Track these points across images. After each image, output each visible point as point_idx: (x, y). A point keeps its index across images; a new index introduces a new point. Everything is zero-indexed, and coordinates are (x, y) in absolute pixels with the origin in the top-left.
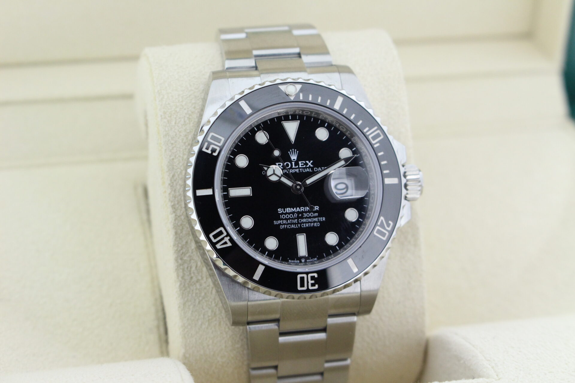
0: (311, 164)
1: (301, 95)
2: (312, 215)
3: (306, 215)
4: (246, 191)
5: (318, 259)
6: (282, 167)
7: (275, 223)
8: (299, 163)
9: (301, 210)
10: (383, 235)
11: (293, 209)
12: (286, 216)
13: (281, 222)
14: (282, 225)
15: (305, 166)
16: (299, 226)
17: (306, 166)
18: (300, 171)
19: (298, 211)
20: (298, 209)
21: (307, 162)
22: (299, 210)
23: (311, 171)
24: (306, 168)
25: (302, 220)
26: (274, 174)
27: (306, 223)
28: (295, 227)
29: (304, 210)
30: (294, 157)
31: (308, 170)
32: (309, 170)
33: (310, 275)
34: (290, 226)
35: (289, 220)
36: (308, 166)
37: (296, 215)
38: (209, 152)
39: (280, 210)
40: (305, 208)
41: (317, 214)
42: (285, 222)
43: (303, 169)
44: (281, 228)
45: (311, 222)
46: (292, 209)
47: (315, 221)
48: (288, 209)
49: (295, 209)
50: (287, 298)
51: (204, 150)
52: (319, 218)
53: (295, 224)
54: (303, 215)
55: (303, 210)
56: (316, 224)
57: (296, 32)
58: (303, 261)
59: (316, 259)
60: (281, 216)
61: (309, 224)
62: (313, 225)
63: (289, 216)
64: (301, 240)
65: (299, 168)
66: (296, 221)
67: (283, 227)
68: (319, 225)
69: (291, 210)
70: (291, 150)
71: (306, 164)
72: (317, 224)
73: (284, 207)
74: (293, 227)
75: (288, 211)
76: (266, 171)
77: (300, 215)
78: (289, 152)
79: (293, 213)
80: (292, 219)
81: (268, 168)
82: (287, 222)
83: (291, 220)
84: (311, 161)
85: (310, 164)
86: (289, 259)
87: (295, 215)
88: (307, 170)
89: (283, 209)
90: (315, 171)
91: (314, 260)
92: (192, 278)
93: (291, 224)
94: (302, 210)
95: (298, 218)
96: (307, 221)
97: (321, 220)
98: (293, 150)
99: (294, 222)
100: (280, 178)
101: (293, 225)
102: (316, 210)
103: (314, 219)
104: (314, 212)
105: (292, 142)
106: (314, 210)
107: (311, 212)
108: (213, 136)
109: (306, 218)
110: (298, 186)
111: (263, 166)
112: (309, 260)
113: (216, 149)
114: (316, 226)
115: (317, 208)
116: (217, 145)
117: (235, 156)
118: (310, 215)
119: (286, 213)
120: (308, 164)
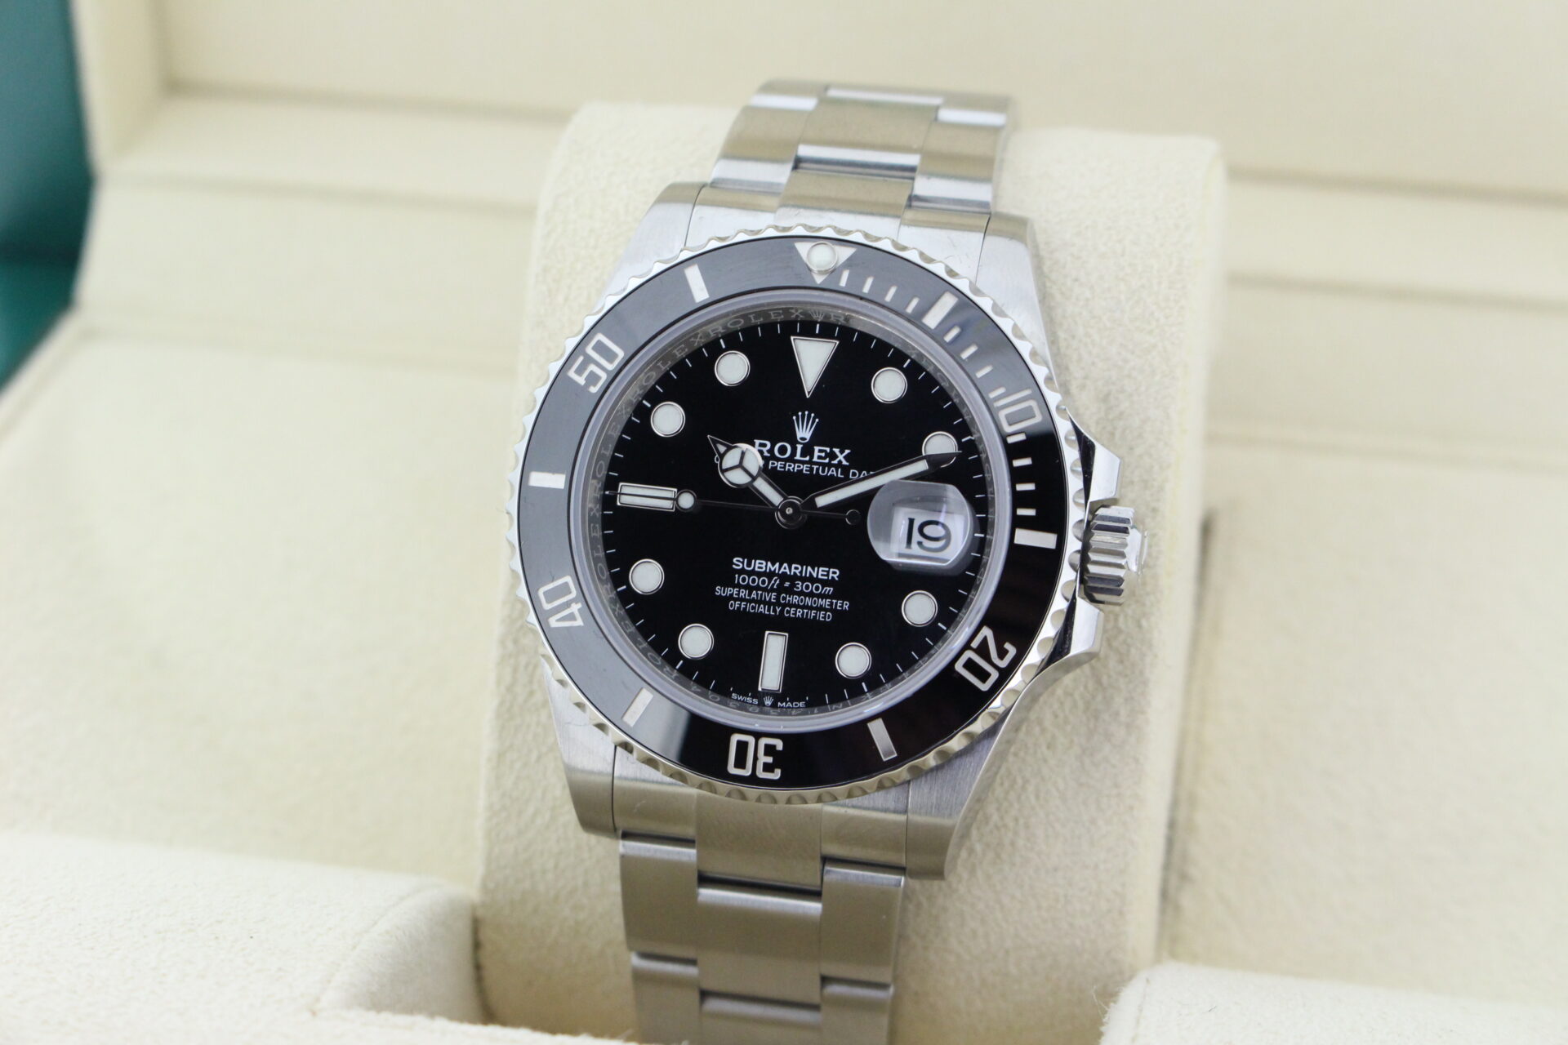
0: (845, 457)
1: (846, 275)
2: (817, 588)
3: (802, 586)
5: (809, 705)
7: (719, 591)
8: (813, 451)
9: (793, 570)
10: (983, 676)
11: (773, 565)
12: (749, 580)
13: (735, 592)
14: (735, 600)
15: (827, 461)
16: (778, 610)
17: (830, 461)
18: (812, 469)
19: (783, 572)
20: (785, 568)
21: (836, 451)
22: (787, 571)
24: (830, 465)
25: (790, 597)
26: (740, 466)
27: (798, 607)
28: (766, 613)
29: (801, 572)
30: (804, 433)
31: (832, 472)
32: (835, 473)
33: (764, 741)
34: (753, 608)
35: (754, 592)
36: (835, 462)
37: (776, 581)
38: (581, 380)
39: (737, 561)
40: (804, 567)
41: (832, 589)
42: (745, 595)
43: (821, 468)
44: (732, 606)
45: (811, 608)
46: (769, 564)
47: (821, 606)
48: (760, 563)
49: (777, 565)
50: (700, 787)
51: (572, 374)
52: (834, 601)
53: (769, 603)
54: (793, 585)
55: (797, 572)
56: (821, 616)
57: (948, 115)
58: (768, 702)
59: (801, 704)
60: (737, 576)
61: (806, 611)
62: (815, 617)
63: (759, 581)
64: (775, 648)
65: (811, 462)
66: (773, 597)
67: (736, 606)
68: (828, 618)
69: (766, 566)
70: (800, 414)
71: (833, 456)
72: (825, 614)
73: (750, 556)
74: (761, 612)
75: (759, 568)
76: (722, 456)
77: (787, 584)
78: (794, 418)
79: (770, 575)
80: (765, 590)
81: (729, 448)
82: (750, 595)
83: (760, 592)
84: (847, 451)
85: (841, 457)
86: (733, 692)
87: (773, 582)
88: (830, 473)
89: (746, 560)
90: (851, 477)
91: (796, 705)
92: (531, 693)
93: (759, 602)
94: (795, 573)
95: (780, 590)
96: (802, 602)
97: (838, 608)
98: (806, 413)
99: (767, 599)
100: (754, 478)
101: (762, 606)
102: (830, 578)
103: (821, 602)
104: (825, 583)
105: (809, 393)
106: (826, 578)
107: (817, 580)
108: (599, 343)
109: (801, 593)
110: (787, 512)
111: (715, 442)
112: (784, 704)
113: (598, 378)
114: (821, 619)
115: (834, 574)
116: (603, 368)
117: (655, 403)
118: (812, 588)
119: (753, 572)
120: (837, 457)
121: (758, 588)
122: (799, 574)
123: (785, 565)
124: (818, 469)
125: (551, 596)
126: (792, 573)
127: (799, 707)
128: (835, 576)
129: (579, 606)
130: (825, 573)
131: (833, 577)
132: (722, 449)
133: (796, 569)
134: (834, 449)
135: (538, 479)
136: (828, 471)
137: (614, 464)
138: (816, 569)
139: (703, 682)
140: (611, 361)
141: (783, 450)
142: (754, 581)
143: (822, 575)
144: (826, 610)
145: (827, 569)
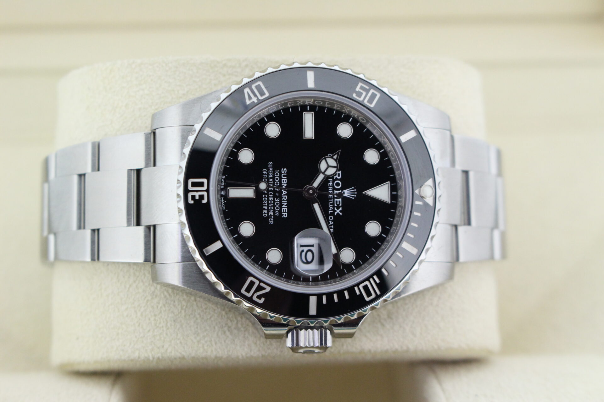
0: (338, 213)
1: (421, 203)
2: (277, 208)
3: (277, 201)
4: (309, 132)
5: (224, 211)
6: (336, 178)
7: (270, 164)
8: (339, 198)
9: (284, 196)
10: (248, 290)
11: (286, 187)
12: (277, 177)
13: (271, 171)
14: (267, 172)
15: (336, 205)
16: (265, 192)
17: (336, 207)
20: (284, 192)
21: (341, 209)
22: (284, 194)
23: (330, 212)
24: (334, 207)
25: (272, 196)
26: (328, 166)
27: (267, 201)
29: (284, 200)
30: (347, 193)
31: (331, 208)
32: (330, 209)
33: (205, 194)
34: (265, 180)
35: (272, 180)
36: (336, 209)
37: (278, 189)
38: (358, 89)
39: (285, 170)
40: (286, 201)
41: (278, 215)
42: (270, 176)
43: (332, 203)
44: (264, 170)
45: (268, 207)
46: (286, 185)
47: (270, 211)
48: (285, 181)
49: (286, 189)
51: (360, 84)
52: (273, 217)
54: (277, 197)
55: (284, 198)
56: (265, 212)
58: (223, 193)
59: (224, 208)
60: (278, 171)
61: (266, 204)
62: (264, 209)
63: (277, 181)
64: (248, 193)
65: (334, 198)
66: (271, 189)
67: (265, 173)
68: (265, 215)
69: (284, 184)
70: (355, 190)
72: (266, 214)
73: (287, 176)
75: (283, 181)
76: (332, 157)
77: (277, 194)
78: (353, 188)
79: (281, 185)
80: (274, 184)
81: (336, 160)
82: (270, 178)
83: (272, 182)
84: (341, 214)
85: (338, 211)
86: (225, 176)
88: (330, 207)
89: (286, 174)
90: (330, 217)
91: (223, 206)
94: (283, 197)
95: (275, 192)
96: (270, 202)
97: (270, 219)
98: (356, 193)
100: (323, 173)
102: (283, 214)
103: (271, 211)
104: (280, 211)
105: (365, 193)
106: (283, 212)
107: (281, 208)
108: (376, 95)
109: (274, 201)
110: (310, 191)
111: (338, 154)
112: (223, 200)
113: (360, 97)
114: (264, 212)
115: (285, 215)
116: (364, 98)
117: (351, 123)
118: (277, 206)
119: (281, 178)
120: (338, 209)
121: (274, 181)
122: (282, 199)
123: (286, 192)
124: (331, 201)
125: (258, 87)
126: (283, 196)
127: (222, 207)
128: (284, 216)
129: (256, 101)
130: (285, 211)
131: (283, 215)
132: (335, 157)
133: (285, 198)
134: (341, 208)
135: (311, 75)
136: (331, 206)
137: (322, 108)
138: (286, 207)
139: (228, 162)
140: (368, 101)
141: (338, 184)
142: (277, 179)
143: (284, 210)
144: (268, 214)
145: (287, 212)
